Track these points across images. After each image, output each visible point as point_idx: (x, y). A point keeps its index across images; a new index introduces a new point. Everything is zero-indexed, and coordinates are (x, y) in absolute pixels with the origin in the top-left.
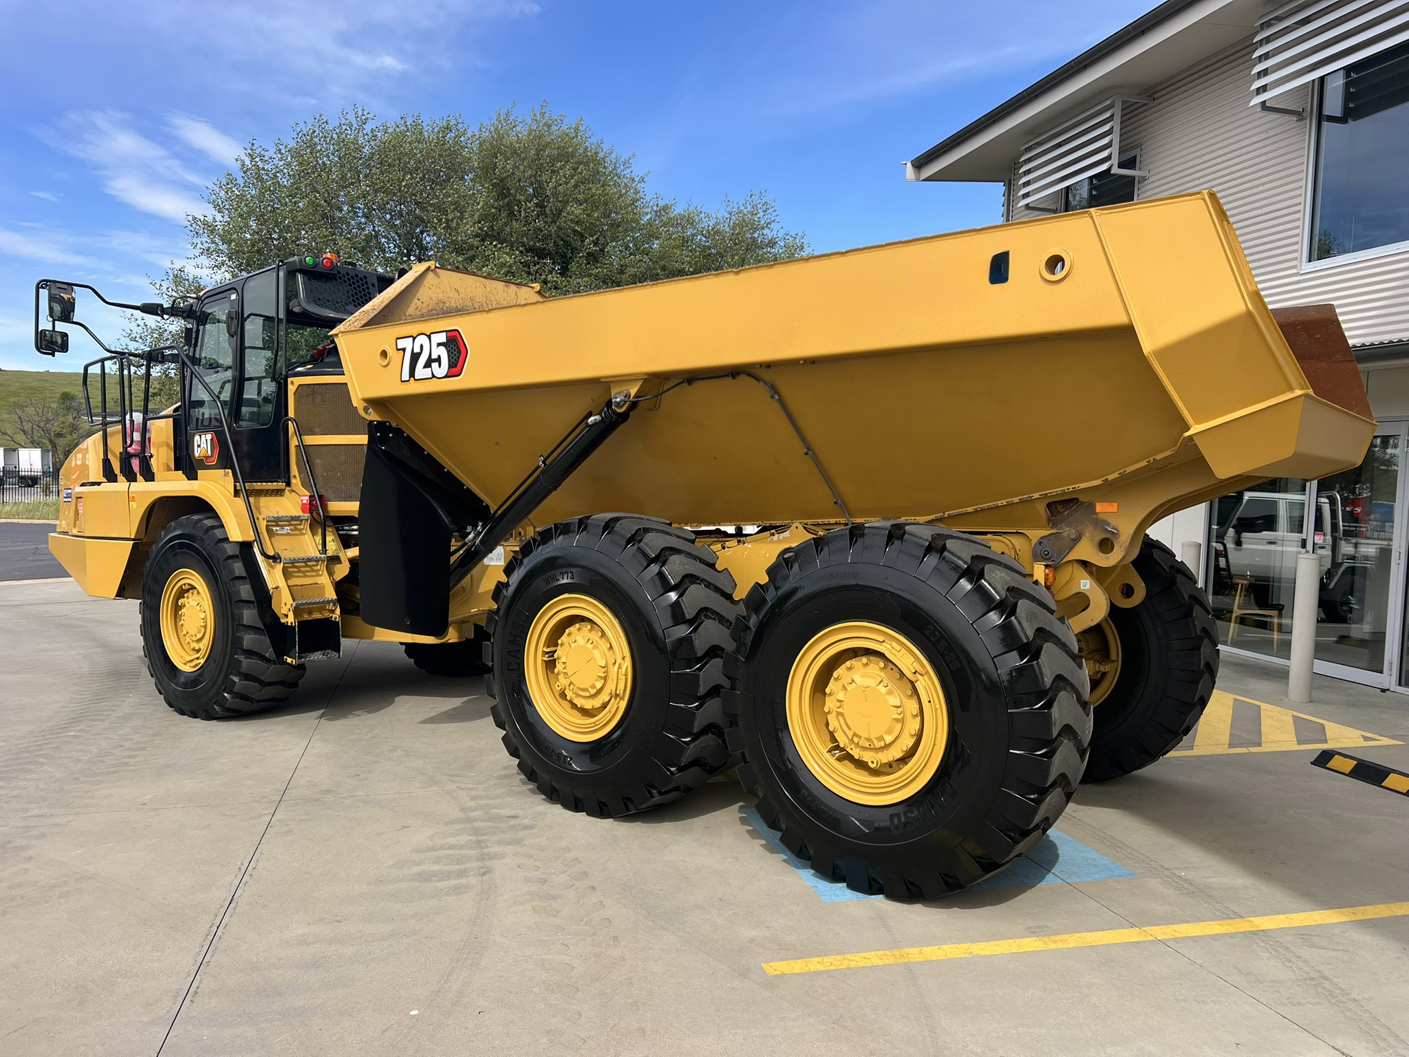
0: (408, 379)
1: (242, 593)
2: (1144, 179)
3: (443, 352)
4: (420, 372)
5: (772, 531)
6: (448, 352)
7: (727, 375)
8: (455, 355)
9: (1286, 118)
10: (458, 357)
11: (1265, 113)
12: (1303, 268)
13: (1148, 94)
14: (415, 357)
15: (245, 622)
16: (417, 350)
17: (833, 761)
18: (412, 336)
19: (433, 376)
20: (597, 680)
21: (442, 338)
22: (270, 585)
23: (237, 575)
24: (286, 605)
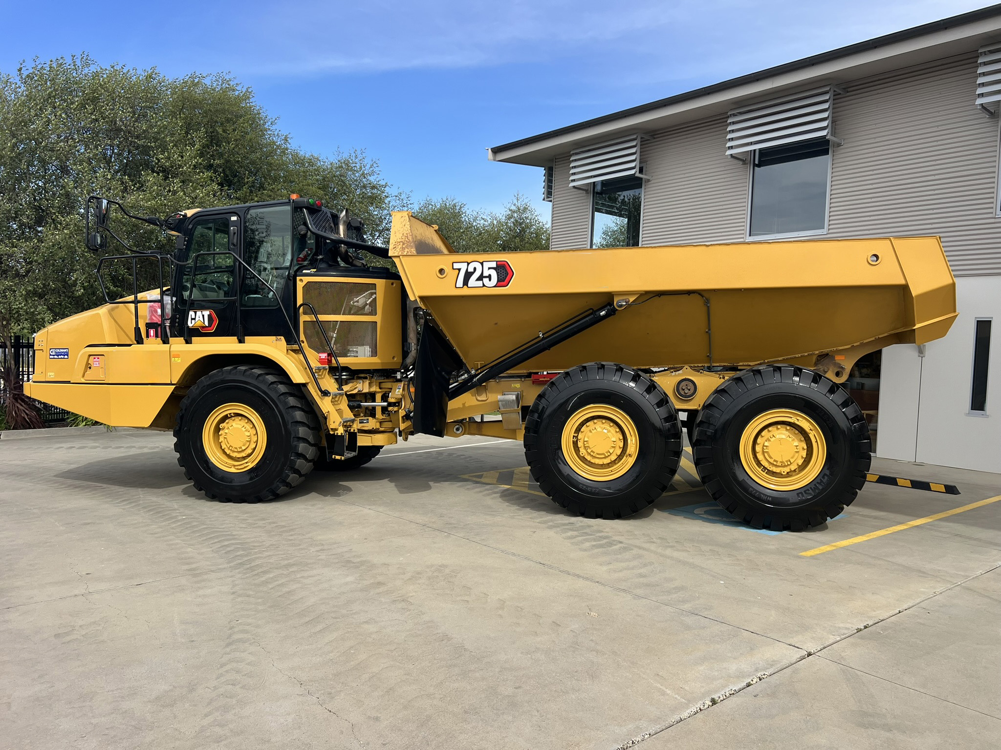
0: (462, 286)
1: (297, 417)
2: (649, 181)
3: (494, 274)
4: (472, 281)
5: (671, 371)
6: (497, 273)
7: (686, 294)
8: (503, 275)
9: (736, 161)
10: (506, 276)
11: (732, 159)
12: (747, 238)
13: (650, 134)
14: (468, 275)
15: (300, 436)
16: (471, 270)
17: (764, 474)
18: (467, 262)
19: (484, 285)
20: (610, 449)
21: (494, 265)
22: (324, 411)
23: (292, 405)
24: (334, 423)
